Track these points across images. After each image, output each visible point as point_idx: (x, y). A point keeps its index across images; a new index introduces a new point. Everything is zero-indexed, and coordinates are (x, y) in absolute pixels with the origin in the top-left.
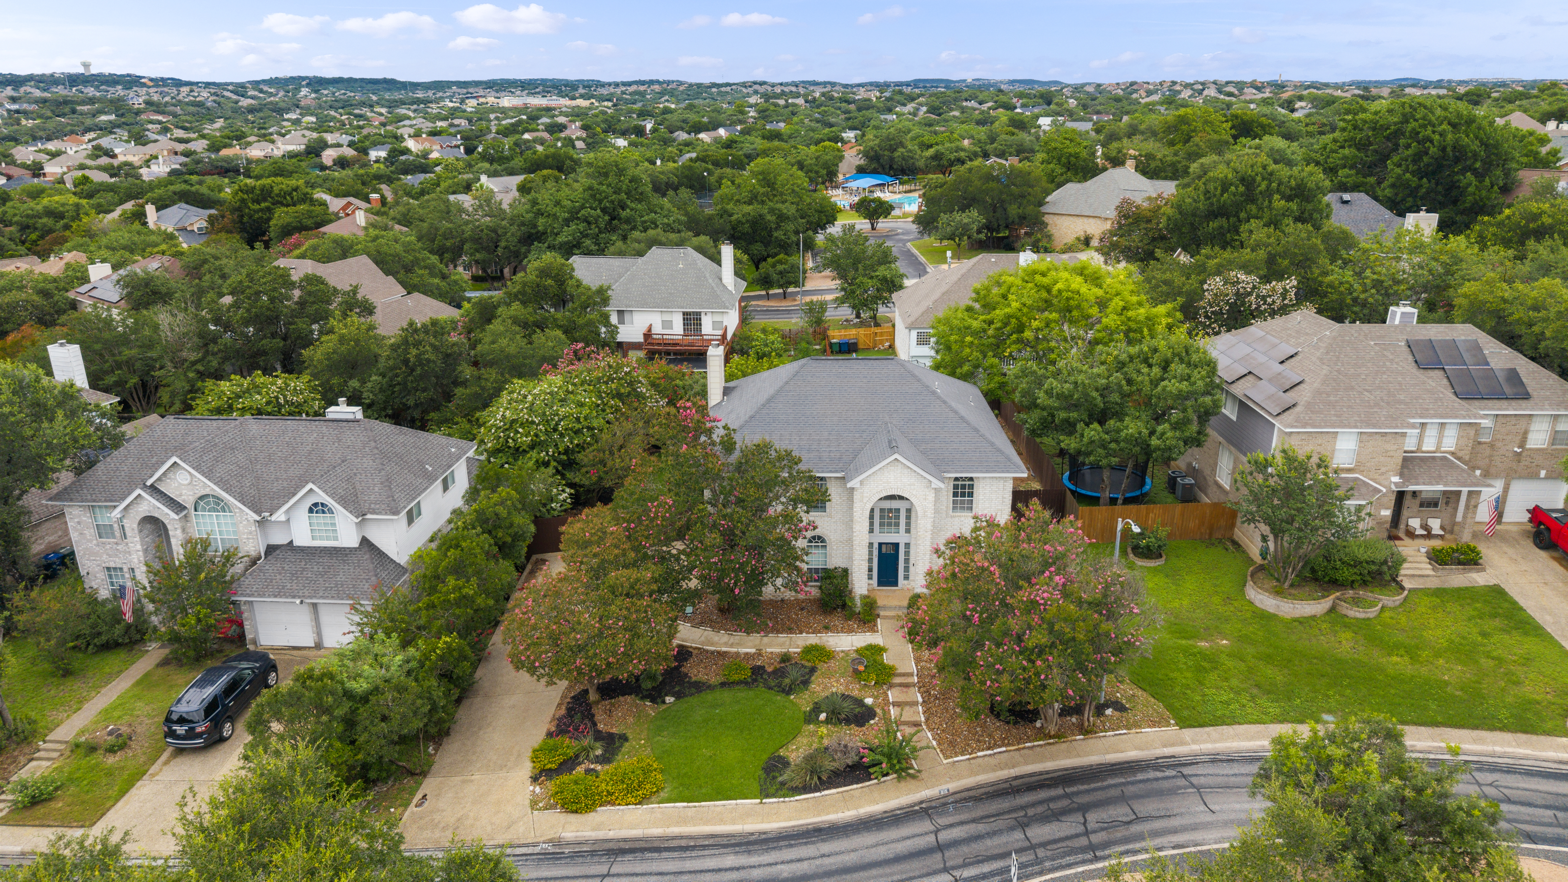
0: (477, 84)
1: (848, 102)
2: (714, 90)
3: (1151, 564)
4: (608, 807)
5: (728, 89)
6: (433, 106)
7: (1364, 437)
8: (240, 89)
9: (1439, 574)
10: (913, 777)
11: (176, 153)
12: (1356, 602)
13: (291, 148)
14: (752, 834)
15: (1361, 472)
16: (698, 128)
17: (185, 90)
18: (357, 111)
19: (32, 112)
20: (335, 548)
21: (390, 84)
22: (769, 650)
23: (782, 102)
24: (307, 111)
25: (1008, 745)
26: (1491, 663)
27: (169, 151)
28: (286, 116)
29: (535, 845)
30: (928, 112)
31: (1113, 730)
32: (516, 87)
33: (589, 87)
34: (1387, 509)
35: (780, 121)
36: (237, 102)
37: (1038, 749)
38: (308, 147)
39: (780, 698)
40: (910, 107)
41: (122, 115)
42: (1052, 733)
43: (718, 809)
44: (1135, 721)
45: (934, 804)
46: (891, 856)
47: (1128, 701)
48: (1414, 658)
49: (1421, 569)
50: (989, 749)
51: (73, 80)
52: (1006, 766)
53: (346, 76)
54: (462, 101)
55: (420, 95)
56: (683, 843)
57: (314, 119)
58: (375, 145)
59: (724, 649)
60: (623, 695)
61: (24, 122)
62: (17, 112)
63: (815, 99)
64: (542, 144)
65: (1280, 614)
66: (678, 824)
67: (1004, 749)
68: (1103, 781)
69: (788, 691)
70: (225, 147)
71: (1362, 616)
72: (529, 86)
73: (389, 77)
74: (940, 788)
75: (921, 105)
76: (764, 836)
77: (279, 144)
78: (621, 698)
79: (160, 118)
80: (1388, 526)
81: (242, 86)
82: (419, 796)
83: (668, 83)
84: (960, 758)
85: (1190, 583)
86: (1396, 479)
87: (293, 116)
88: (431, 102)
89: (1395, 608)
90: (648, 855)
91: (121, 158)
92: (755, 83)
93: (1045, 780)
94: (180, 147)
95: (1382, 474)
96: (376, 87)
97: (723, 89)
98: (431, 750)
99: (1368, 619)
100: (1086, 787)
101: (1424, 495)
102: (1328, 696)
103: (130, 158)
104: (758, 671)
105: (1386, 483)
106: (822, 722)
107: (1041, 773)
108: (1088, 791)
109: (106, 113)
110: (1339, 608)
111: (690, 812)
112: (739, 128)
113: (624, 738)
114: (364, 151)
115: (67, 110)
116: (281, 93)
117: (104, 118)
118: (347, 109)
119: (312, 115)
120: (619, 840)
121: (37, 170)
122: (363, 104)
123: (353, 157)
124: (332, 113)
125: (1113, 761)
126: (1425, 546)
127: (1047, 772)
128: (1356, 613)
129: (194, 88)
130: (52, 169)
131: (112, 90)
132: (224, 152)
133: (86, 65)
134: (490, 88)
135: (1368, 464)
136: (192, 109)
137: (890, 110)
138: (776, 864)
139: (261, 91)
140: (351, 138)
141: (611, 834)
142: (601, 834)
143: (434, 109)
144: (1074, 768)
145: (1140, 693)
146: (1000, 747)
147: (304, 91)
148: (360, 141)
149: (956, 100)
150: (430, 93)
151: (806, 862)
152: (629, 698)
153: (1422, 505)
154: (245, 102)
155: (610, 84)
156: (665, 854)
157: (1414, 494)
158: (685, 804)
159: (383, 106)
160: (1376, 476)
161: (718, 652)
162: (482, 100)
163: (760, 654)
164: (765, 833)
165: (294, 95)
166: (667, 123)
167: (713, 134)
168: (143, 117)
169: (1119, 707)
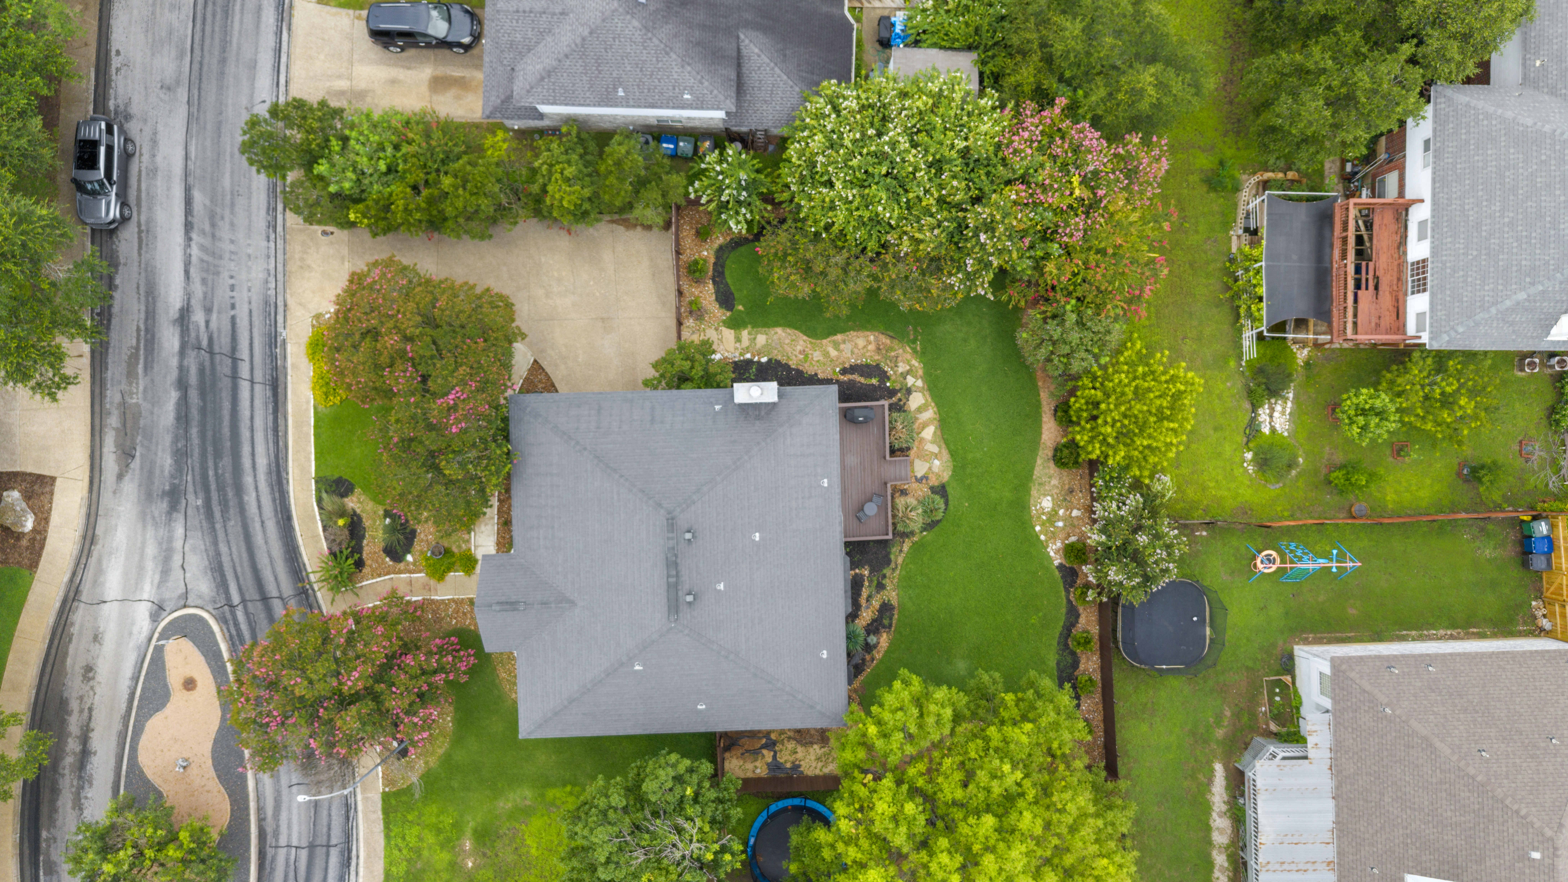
29: (285, 327)
45: (311, 599)
46: (259, 567)
66: (296, 422)
90: (271, 406)
111: (305, 429)
120: (285, 382)
142: (288, 371)
151: (257, 510)
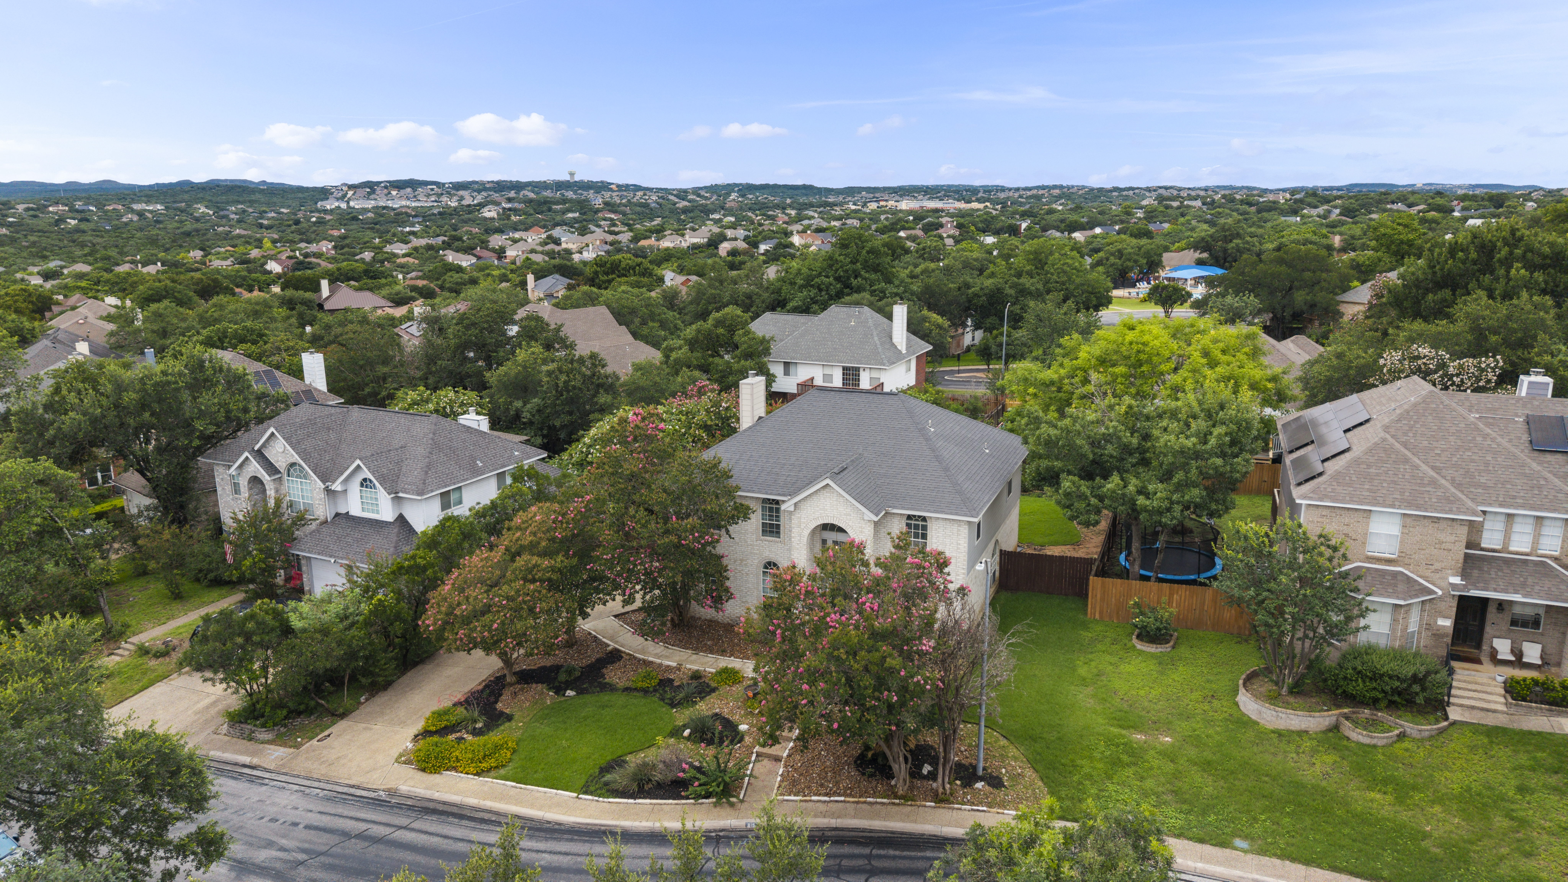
0: (885, 189)
1: (1250, 204)
2: (1115, 194)
3: (1151, 649)
4: (453, 773)
5: (1131, 192)
6: (838, 209)
7: (1408, 520)
8: (682, 194)
9: (1512, 711)
10: (732, 805)
11: (606, 243)
12: (1370, 725)
13: (695, 240)
14: (549, 822)
15: (1406, 565)
16: (1073, 227)
17: (640, 194)
18: (770, 213)
19: (520, 210)
20: (377, 521)
21: (808, 189)
22: (688, 666)
23: (1175, 204)
24: (729, 212)
25: (850, 795)
26: (1506, 823)
27: (601, 241)
28: (711, 217)
29: (375, 790)
30: (1341, 214)
31: (973, 804)
32: (919, 192)
33: (990, 191)
34: (1446, 617)
35: (1166, 222)
36: (675, 204)
37: (878, 806)
38: (709, 240)
39: (665, 709)
40: (1321, 210)
41: (585, 214)
42: (901, 792)
43: (538, 795)
44: (1004, 801)
45: (732, 835)
47: (1011, 778)
48: (1400, 800)
49: (1489, 702)
50: (826, 795)
51: (560, 185)
52: (833, 815)
53: (771, 183)
54: (865, 205)
55: (831, 199)
56: (487, 816)
57: (733, 219)
58: (765, 239)
59: (651, 659)
60: (537, 683)
61: (513, 218)
62: (510, 209)
63: (1213, 201)
64: (913, 241)
65: (1262, 722)
66: (495, 799)
67: (842, 798)
68: (921, 851)
69: (673, 705)
70: (645, 238)
71: (1367, 741)
72: (930, 192)
73: (808, 183)
74: (749, 820)
75: (1336, 207)
76: (557, 827)
77: (687, 237)
78: (534, 685)
79: (613, 216)
80: (1449, 640)
81: (685, 191)
82: (326, 733)
83: (1069, 188)
84: (792, 798)
85: (1179, 675)
86: (1456, 580)
87: (716, 216)
88: (836, 205)
89: (1422, 740)
90: (451, 819)
91: (564, 246)
92: (1160, 188)
93: (862, 837)
94: (610, 238)
95: (1436, 571)
96: (796, 192)
97: (1124, 193)
98: (362, 699)
99: (1375, 746)
100: (897, 853)
101: (1517, 610)
102: (1256, 820)
103: (570, 246)
104: (664, 683)
105: (1443, 584)
106: (684, 738)
107: (864, 830)
108: (894, 858)
109: (572, 211)
110: (1342, 728)
111: (513, 792)
112: (1117, 227)
113: (509, 718)
114: (755, 245)
115: (545, 208)
116: (715, 197)
117: (570, 215)
118: (763, 211)
119: (732, 215)
120: (439, 802)
121: (500, 253)
122: (777, 206)
123: (745, 249)
124: (750, 214)
125: (950, 836)
126: (1503, 674)
127: (871, 831)
128: (1358, 735)
129: (648, 193)
130: (511, 253)
131: (585, 193)
132: (643, 243)
133: (572, 174)
134: (896, 193)
135: (1416, 557)
136: (638, 209)
137: (1295, 212)
138: (542, 852)
139: (699, 195)
140: (747, 233)
141: (436, 796)
142: (428, 794)
143: (838, 211)
144: (902, 833)
145: (1029, 773)
146: (839, 795)
147: (734, 196)
148: (754, 236)
149: (1379, 202)
150: (841, 198)
151: (569, 857)
152: (540, 686)
153: (1514, 623)
154: (683, 204)
155: (1010, 189)
156: (464, 822)
157: (1501, 605)
158: (514, 784)
159: (793, 208)
160: (1428, 573)
161: (644, 661)
162: (882, 203)
163: (679, 669)
164: (560, 824)
165: (725, 199)
166: (1043, 222)
167: (1089, 233)
168: (600, 215)
169: (995, 782)
